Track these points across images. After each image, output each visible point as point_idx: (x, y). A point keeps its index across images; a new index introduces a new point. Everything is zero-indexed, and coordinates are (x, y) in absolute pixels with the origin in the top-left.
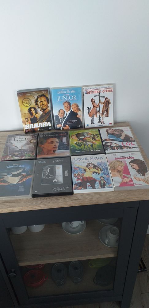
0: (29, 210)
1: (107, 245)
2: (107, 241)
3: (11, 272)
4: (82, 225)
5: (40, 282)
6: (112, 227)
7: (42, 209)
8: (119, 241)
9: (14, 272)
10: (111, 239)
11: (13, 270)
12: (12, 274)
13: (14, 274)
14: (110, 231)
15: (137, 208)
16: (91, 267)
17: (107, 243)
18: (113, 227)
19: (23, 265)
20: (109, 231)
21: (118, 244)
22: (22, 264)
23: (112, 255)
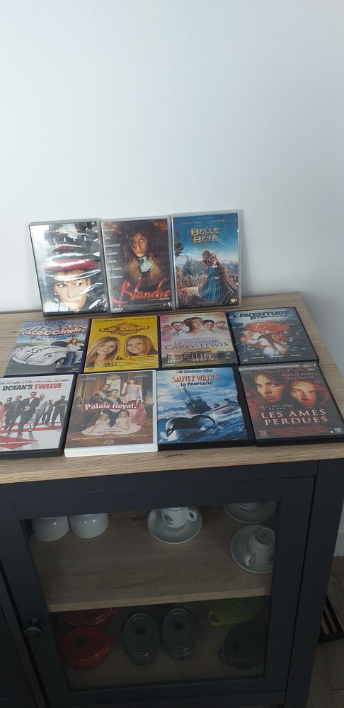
0: (72, 477)
1: (246, 567)
2: (247, 559)
3: (31, 624)
4: (193, 524)
5: (96, 655)
6: (260, 528)
7: (100, 474)
8: (275, 559)
9: (37, 625)
10: (257, 554)
11: (35, 620)
12: (31, 629)
13: (37, 629)
14: (256, 536)
15: (314, 478)
16: (214, 624)
17: (248, 565)
18: (262, 528)
19: (57, 610)
20: (254, 537)
21: (272, 566)
22: (55, 608)
23: (260, 592)
